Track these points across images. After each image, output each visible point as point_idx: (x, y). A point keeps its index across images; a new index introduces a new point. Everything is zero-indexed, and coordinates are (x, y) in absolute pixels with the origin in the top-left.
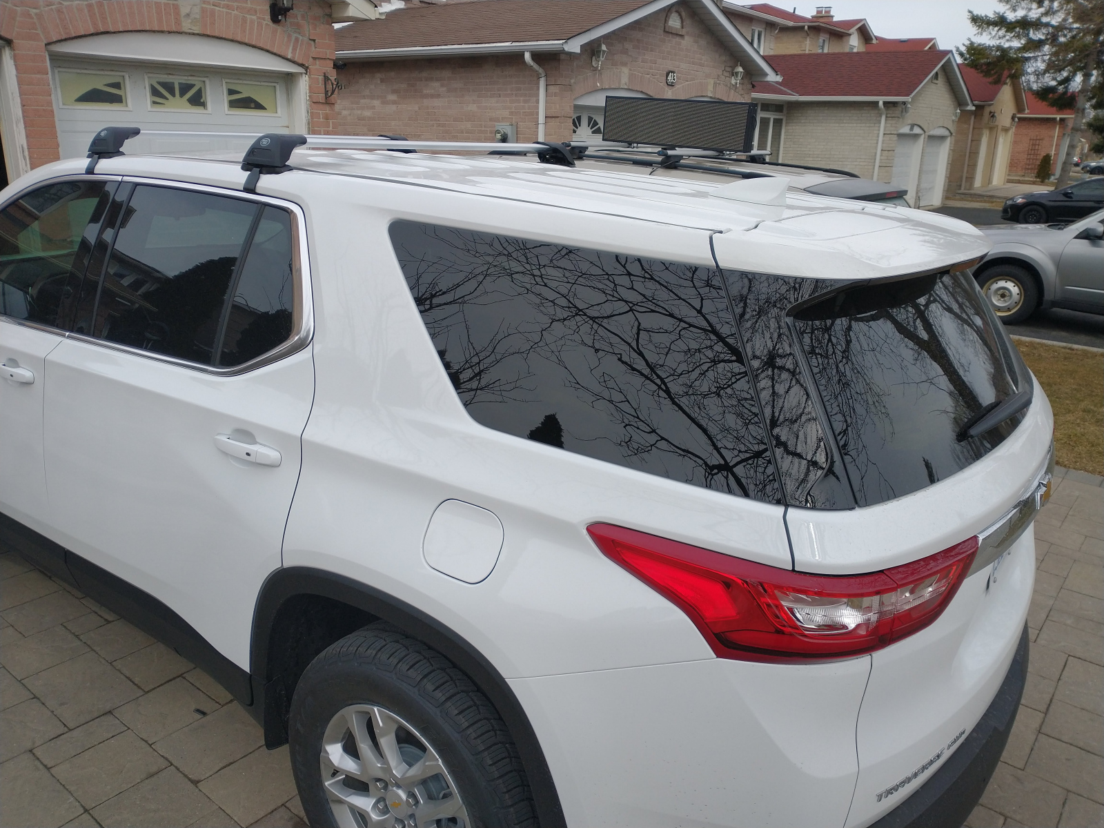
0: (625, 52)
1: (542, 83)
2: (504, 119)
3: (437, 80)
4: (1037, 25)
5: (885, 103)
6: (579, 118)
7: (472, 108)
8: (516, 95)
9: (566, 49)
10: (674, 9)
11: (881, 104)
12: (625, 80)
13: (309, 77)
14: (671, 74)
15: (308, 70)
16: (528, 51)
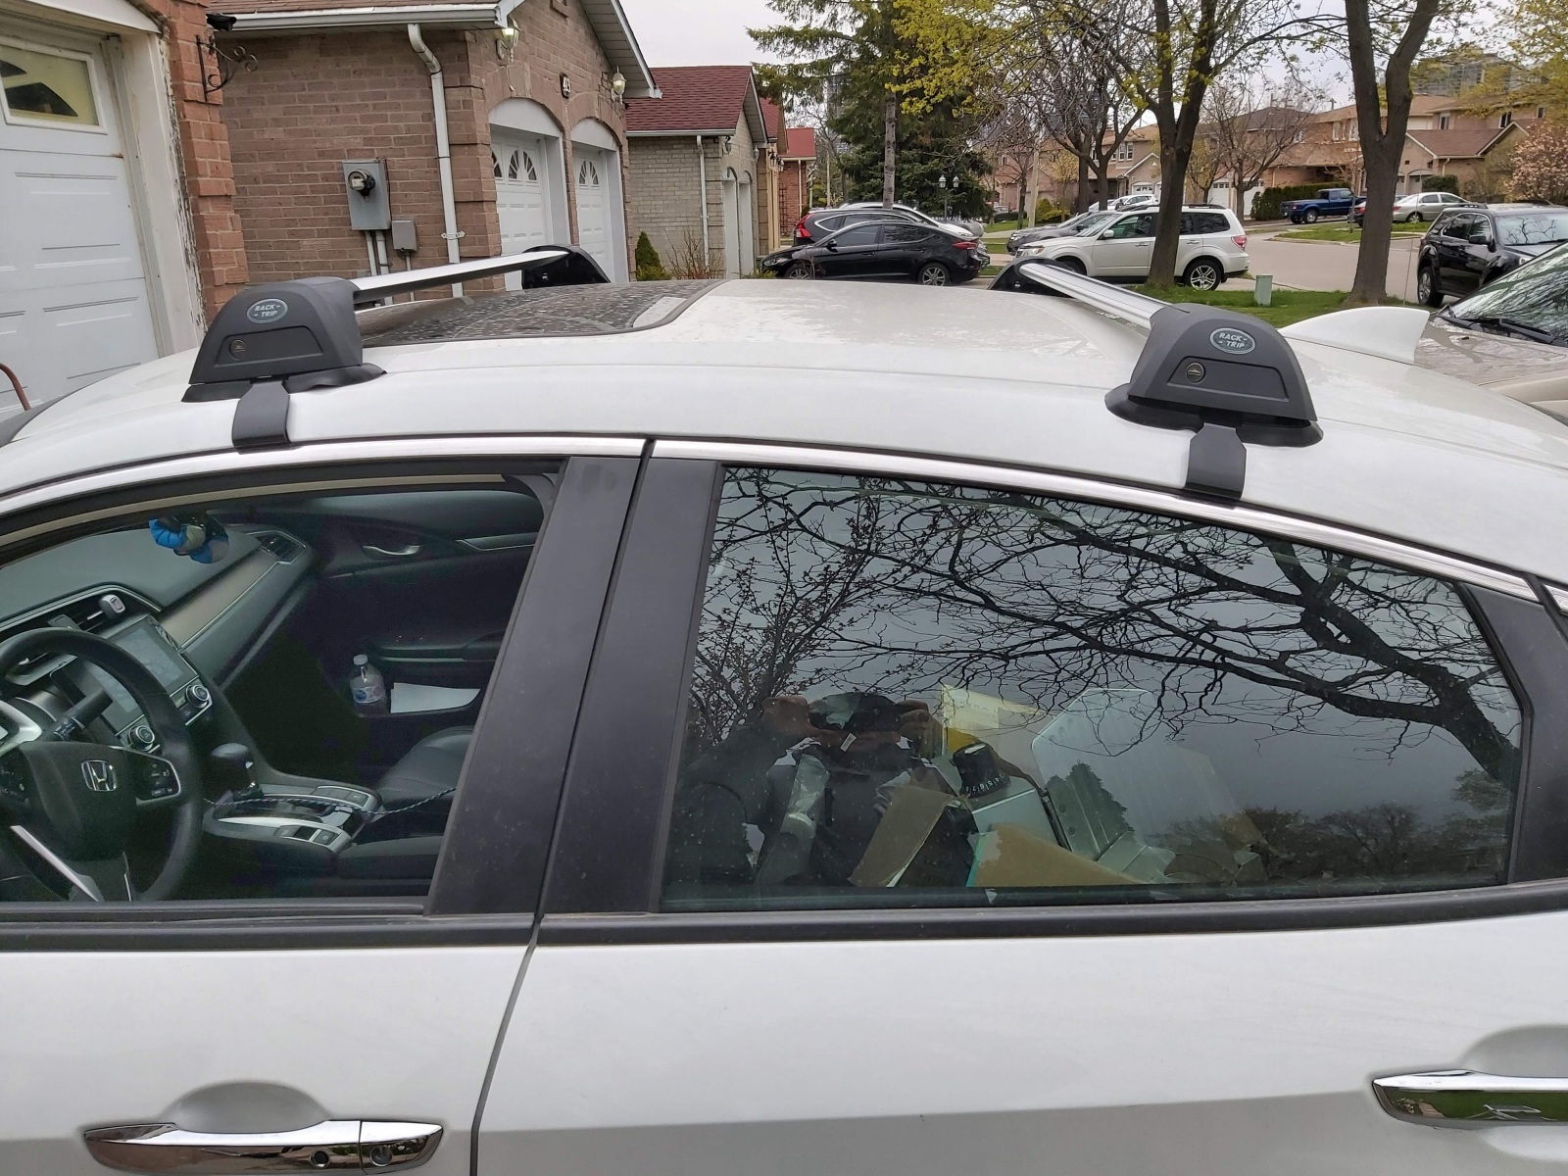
1: (438, 83)
8: (376, 107)
9: (497, 20)
11: (699, 139)
12: (528, 86)
13: (168, 44)
14: (565, 79)
15: (166, 28)
16: (414, 24)
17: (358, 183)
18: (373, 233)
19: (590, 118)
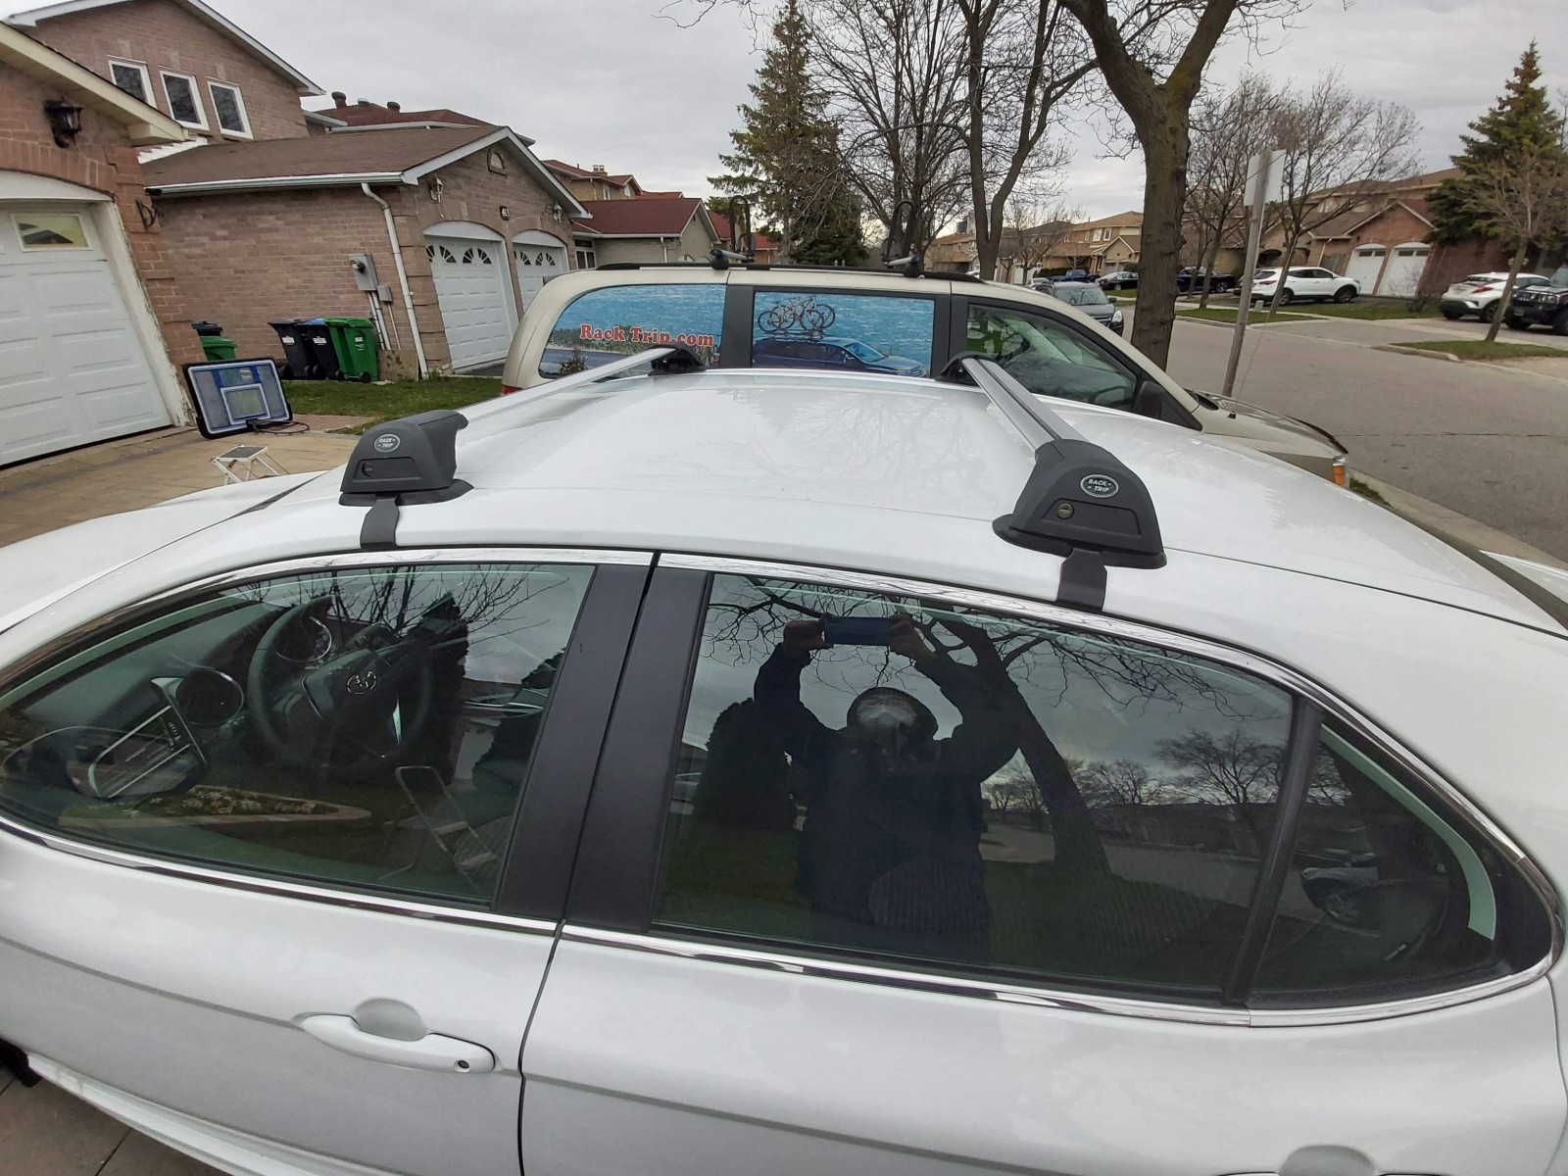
0: (459, 187)
1: (387, 212)
2: (356, 250)
3: (271, 213)
4: (752, 181)
5: (665, 238)
6: (431, 248)
7: (318, 240)
8: (363, 226)
9: (404, 181)
10: (492, 151)
11: (662, 239)
12: (465, 213)
13: (117, 206)
14: (505, 209)
15: (116, 198)
16: (365, 183)
17: (355, 266)
19: (533, 230)
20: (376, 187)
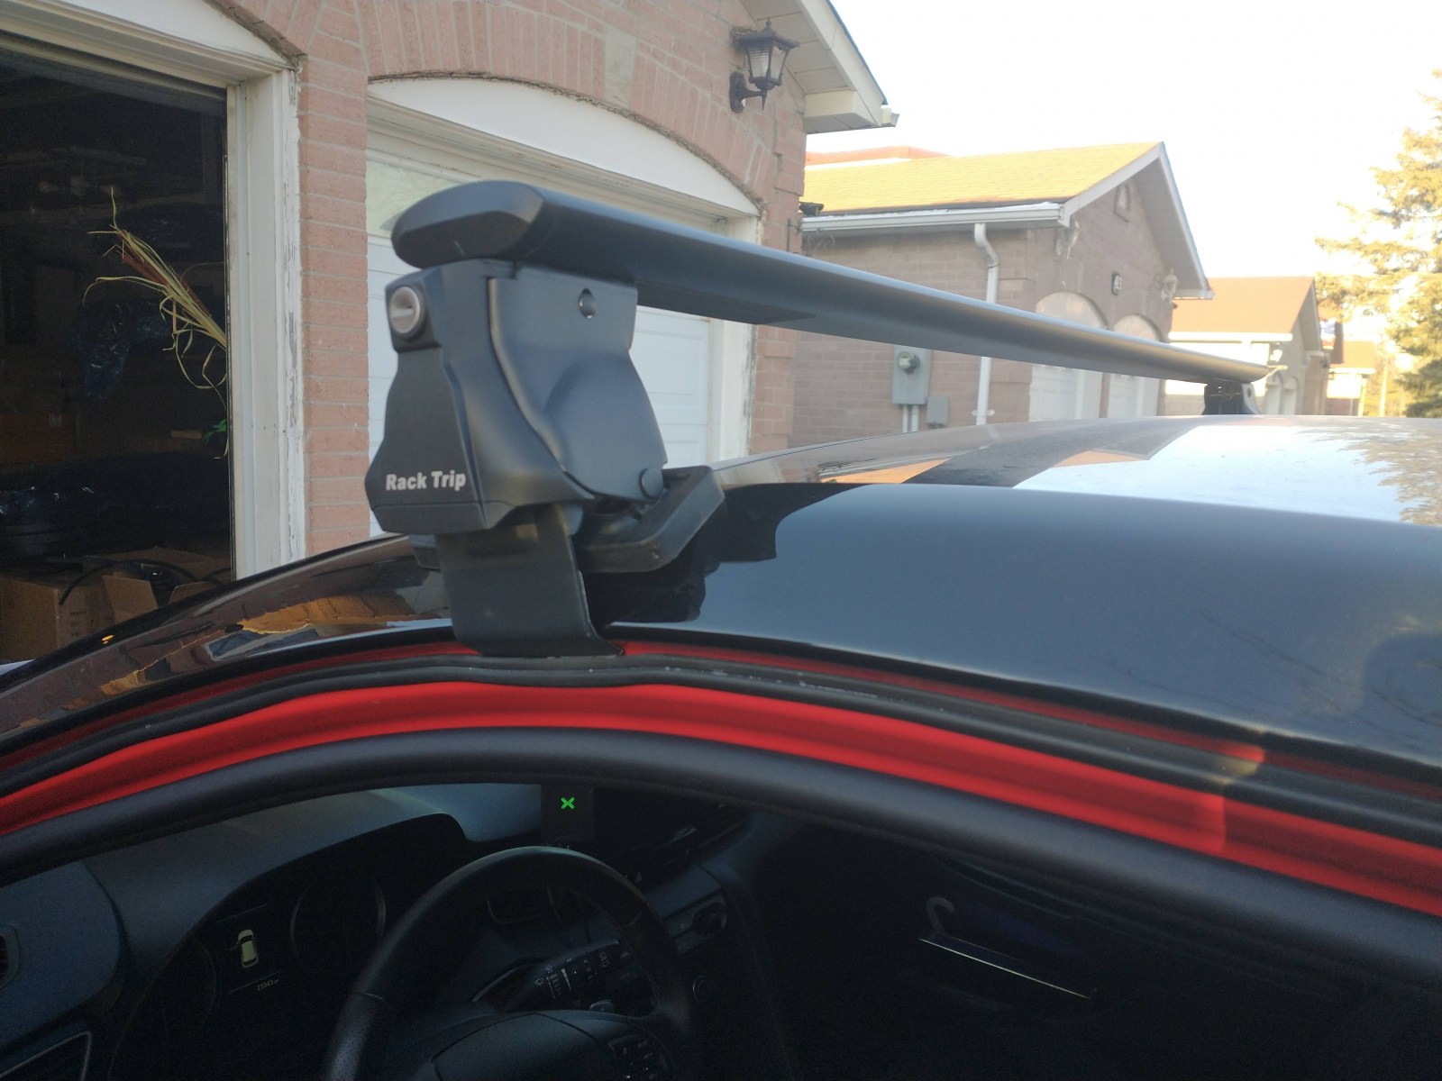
1: (992, 277)
9: (1061, 217)
13: (764, 225)
14: (1117, 278)
15: (765, 212)
16: (981, 223)
17: (905, 362)
18: (910, 407)
19: (1137, 314)
20: (994, 232)
